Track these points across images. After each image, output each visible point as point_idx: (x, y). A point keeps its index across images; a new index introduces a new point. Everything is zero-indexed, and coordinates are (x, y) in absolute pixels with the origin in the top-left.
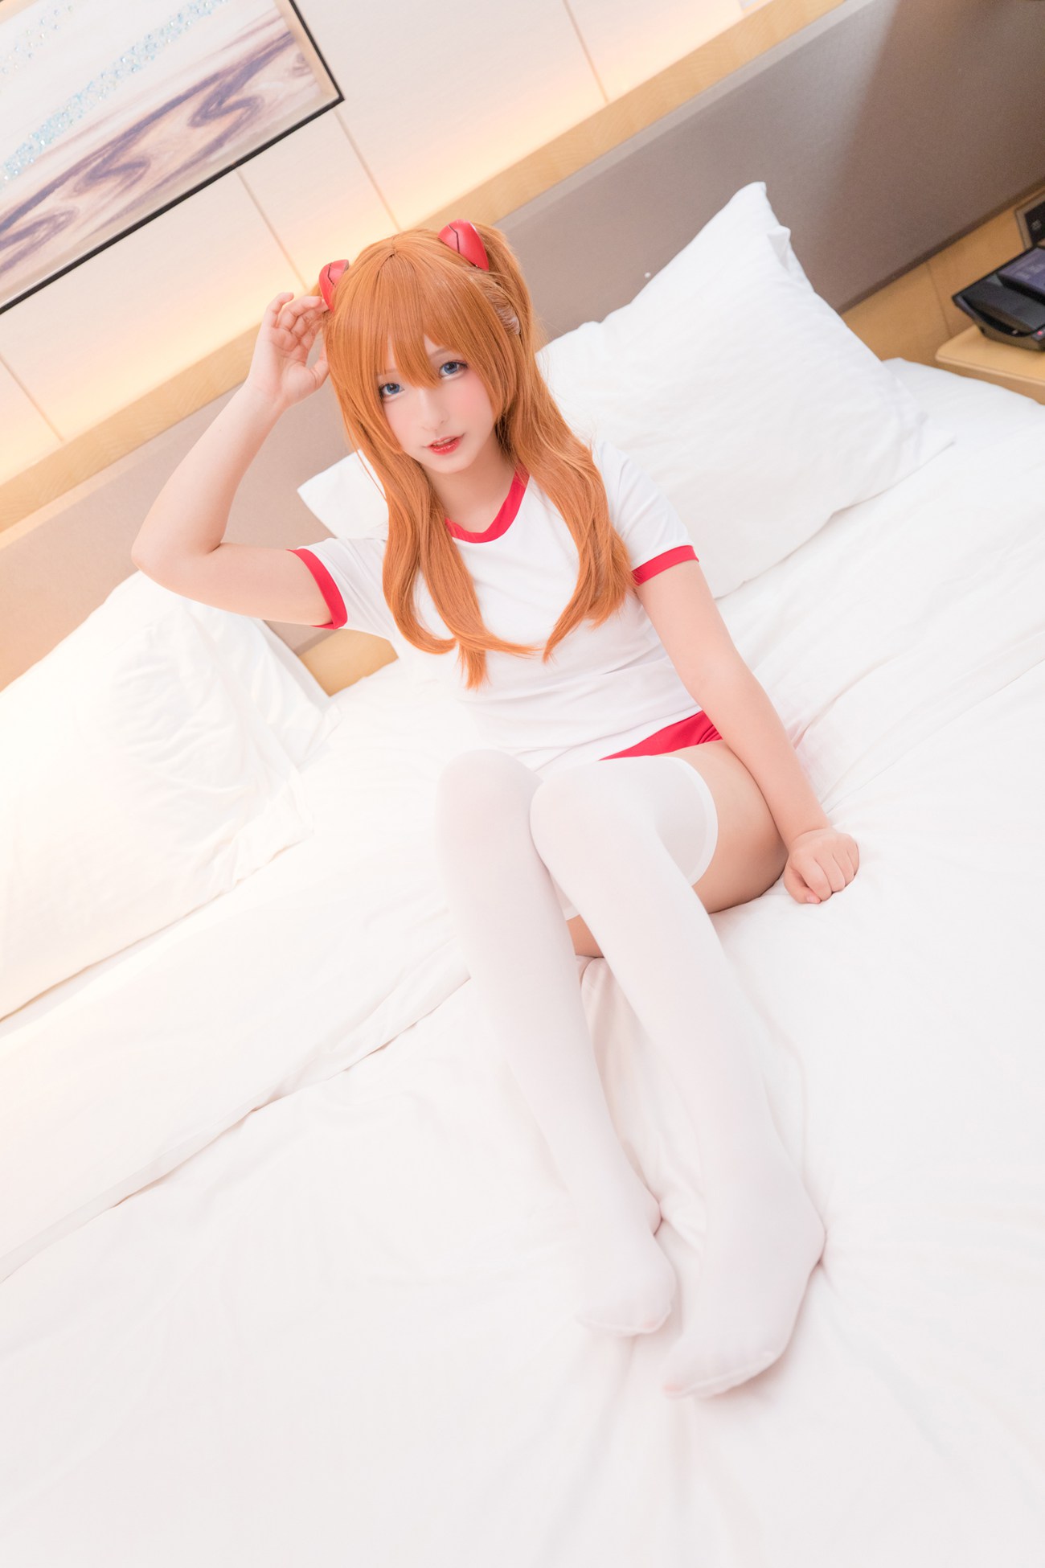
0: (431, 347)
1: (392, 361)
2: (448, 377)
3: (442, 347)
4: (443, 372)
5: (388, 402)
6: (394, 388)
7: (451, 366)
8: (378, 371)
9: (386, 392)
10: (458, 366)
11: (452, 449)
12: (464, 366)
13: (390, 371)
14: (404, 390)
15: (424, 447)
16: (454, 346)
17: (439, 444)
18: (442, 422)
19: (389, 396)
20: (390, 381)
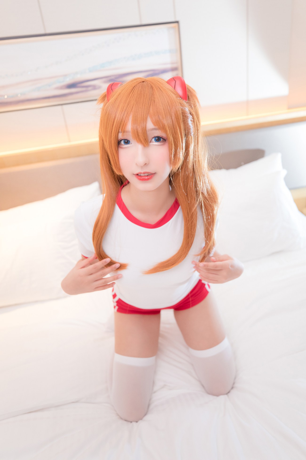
0: (150, 125)
1: (129, 127)
2: (154, 143)
3: (156, 127)
4: (153, 140)
5: (121, 148)
6: (127, 142)
7: (158, 139)
8: (120, 130)
9: (122, 142)
10: (162, 139)
11: (148, 179)
12: (165, 140)
13: (127, 132)
14: (132, 144)
15: (134, 174)
16: (163, 128)
17: (142, 175)
18: (146, 164)
19: (123, 145)
20: (125, 137)
